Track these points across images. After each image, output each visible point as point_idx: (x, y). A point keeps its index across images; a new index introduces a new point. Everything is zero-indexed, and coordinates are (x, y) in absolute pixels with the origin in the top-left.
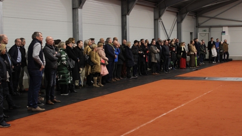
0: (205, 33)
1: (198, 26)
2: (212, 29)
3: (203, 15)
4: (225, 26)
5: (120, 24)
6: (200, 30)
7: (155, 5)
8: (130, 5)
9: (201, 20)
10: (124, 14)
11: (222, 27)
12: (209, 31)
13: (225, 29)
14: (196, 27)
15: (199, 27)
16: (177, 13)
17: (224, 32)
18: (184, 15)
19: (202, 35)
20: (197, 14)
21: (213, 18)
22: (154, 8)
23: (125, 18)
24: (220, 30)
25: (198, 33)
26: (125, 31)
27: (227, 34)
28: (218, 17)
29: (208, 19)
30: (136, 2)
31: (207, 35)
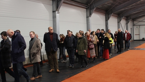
1: (134, 25)
2: (141, 26)
3: (136, 20)
5: (105, 24)
6: (135, 27)
7: (118, 16)
8: (109, 16)
9: (135, 22)
10: (107, 20)
12: (139, 27)
16: (126, 19)
18: (129, 20)
19: (136, 29)
20: (134, 20)
21: (141, 21)
22: (118, 17)
23: (107, 22)
26: (107, 27)
28: (143, 21)
29: (138, 22)
30: (112, 14)
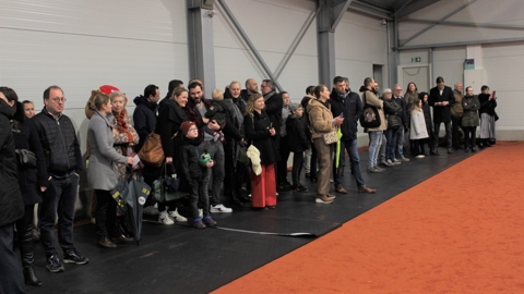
0: (418, 65)
1: (398, 48)
2: (437, 54)
3: (412, 16)
4: (474, 44)
6: (405, 59)
9: (406, 30)
11: (463, 46)
12: (430, 60)
13: (474, 53)
14: (394, 49)
15: (399, 51)
17: (471, 62)
19: (410, 71)
20: (394, 14)
21: (437, 23)
24: (458, 55)
25: (399, 68)
27: (478, 66)
28: (451, 19)
29: (424, 26)
31: (424, 71)
